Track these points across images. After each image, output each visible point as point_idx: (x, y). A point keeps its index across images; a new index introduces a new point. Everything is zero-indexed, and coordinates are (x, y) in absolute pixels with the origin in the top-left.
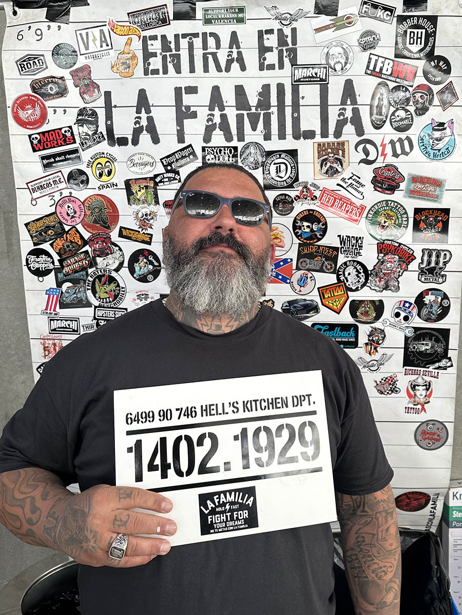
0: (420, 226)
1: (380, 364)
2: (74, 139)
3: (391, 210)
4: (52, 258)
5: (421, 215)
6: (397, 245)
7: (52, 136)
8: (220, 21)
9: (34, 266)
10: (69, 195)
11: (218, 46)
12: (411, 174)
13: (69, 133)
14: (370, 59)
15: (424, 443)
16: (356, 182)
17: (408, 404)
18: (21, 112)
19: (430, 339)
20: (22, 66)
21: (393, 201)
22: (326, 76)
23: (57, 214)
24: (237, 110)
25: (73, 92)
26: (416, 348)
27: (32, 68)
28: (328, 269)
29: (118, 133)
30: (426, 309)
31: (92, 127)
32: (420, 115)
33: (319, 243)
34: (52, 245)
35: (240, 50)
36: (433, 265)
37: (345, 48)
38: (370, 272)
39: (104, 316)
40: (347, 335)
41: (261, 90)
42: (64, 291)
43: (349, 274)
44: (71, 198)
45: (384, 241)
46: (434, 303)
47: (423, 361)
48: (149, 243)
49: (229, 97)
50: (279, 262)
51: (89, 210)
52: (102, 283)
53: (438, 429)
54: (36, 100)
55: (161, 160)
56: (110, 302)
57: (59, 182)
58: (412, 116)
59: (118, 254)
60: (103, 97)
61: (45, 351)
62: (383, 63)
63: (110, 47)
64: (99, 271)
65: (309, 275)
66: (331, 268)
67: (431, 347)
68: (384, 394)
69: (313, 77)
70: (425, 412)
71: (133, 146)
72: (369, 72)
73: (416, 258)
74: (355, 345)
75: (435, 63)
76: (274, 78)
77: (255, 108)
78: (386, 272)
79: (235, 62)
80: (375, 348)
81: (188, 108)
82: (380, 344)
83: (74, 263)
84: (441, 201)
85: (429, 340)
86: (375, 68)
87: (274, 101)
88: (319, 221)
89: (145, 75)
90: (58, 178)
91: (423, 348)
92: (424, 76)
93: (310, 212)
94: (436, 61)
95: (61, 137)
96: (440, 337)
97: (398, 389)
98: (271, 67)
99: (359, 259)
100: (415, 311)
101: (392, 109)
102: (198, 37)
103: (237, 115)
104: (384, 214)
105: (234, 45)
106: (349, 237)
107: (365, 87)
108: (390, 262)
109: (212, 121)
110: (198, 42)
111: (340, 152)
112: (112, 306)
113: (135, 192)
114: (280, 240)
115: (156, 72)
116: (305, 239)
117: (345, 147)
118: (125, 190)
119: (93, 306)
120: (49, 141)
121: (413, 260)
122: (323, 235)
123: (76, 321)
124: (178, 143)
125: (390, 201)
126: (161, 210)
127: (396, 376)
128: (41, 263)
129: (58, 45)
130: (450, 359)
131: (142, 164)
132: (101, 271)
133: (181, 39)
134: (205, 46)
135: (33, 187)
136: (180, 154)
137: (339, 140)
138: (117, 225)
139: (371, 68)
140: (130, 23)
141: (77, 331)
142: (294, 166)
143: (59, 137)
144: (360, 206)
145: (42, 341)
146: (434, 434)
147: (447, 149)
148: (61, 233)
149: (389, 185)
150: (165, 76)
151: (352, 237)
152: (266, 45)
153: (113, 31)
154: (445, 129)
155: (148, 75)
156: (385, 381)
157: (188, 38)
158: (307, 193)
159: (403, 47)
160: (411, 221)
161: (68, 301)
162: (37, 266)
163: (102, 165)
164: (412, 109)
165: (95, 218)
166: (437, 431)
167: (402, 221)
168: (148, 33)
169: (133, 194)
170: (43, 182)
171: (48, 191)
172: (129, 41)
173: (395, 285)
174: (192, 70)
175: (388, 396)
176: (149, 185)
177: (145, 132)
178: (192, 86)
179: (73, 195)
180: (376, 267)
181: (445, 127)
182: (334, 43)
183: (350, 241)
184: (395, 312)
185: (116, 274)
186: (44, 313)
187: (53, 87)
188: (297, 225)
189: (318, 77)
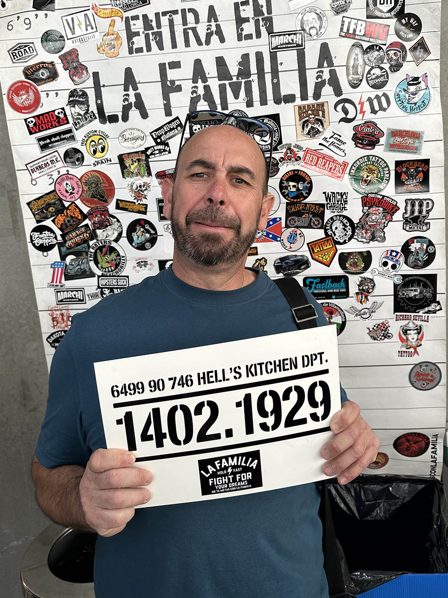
0: (402, 178)
1: (372, 311)
2: (67, 120)
3: (373, 164)
4: (54, 233)
5: (402, 167)
6: (381, 197)
7: (47, 118)
9: (38, 242)
10: (66, 173)
11: (197, 21)
12: (390, 129)
13: (62, 114)
14: (343, 21)
15: (418, 384)
16: (338, 141)
17: (401, 348)
18: (15, 98)
19: (419, 285)
20: (14, 54)
21: (374, 156)
22: (302, 41)
23: (56, 192)
24: (219, 80)
25: (63, 74)
26: (405, 294)
27: (24, 56)
28: (316, 225)
29: (108, 111)
30: (412, 257)
31: (83, 106)
32: (395, 71)
33: (306, 201)
34: (53, 221)
35: (218, 23)
36: (416, 214)
37: (319, 13)
38: (356, 225)
39: (107, 284)
40: (338, 286)
41: (241, 60)
42: (68, 264)
43: (336, 228)
44: (68, 175)
45: (368, 194)
46: (420, 250)
47: (412, 307)
48: (145, 213)
49: (211, 69)
50: (269, 222)
51: (86, 185)
52: (103, 254)
53: (431, 370)
54: (29, 85)
55: (151, 133)
56: (112, 271)
57: (56, 161)
58: (387, 73)
59: (116, 225)
60: (91, 79)
61: (53, 321)
62: (356, 24)
63: (95, 30)
64: (100, 243)
65: (299, 232)
66: (319, 224)
67: (420, 292)
68: (377, 340)
69: (289, 43)
70: (418, 354)
71: (124, 122)
72: (343, 34)
73: (399, 209)
74: (346, 295)
75: (405, 20)
76: (251, 47)
77: (236, 77)
78: (371, 224)
79: (214, 35)
80: (366, 297)
81: (173, 82)
82: (370, 293)
83: (76, 237)
84: (421, 153)
85: (417, 285)
86: (348, 30)
87: (253, 69)
88: (304, 180)
89: (130, 54)
90: (55, 158)
91: (412, 294)
92: (396, 34)
93: (295, 172)
94: (407, 19)
95: (55, 118)
96: (428, 282)
97: (390, 335)
98: (249, 37)
99: (345, 213)
100: (402, 259)
101: (368, 68)
102: (178, 14)
103: (219, 85)
104: (366, 169)
105: (213, 19)
106: (334, 193)
107: (341, 49)
108: (375, 214)
109: (196, 93)
110: (178, 19)
111: (320, 113)
112: (114, 274)
113: (128, 166)
115: (140, 50)
116: (292, 198)
117: (324, 108)
118: (119, 165)
119: (96, 276)
120: (45, 124)
121: (396, 210)
122: (309, 194)
123: (82, 291)
124: (166, 116)
125: (371, 155)
126: (154, 181)
127: (388, 322)
128: (45, 238)
129: (46, 32)
130: (439, 303)
131: (133, 139)
132: (102, 243)
133: (161, 17)
134: (185, 22)
135: (32, 168)
136: (168, 126)
137: (319, 101)
138: (113, 197)
139: (345, 30)
140: (112, 6)
141: (83, 301)
142: (277, 130)
143: (53, 118)
144: (343, 163)
145: (50, 312)
146: (428, 375)
147: (423, 102)
148: (61, 209)
149: (369, 141)
150: (149, 53)
151: (337, 193)
152: (242, 16)
153: (97, 15)
154: (420, 83)
155: (133, 53)
156: (377, 327)
157: (168, 15)
158: (291, 155)
159: (374, 8)
160: (393, 173)
161: (73, 272)
162: (41, 242)
163: (95, 142)
164: (386, 66)
165: (93, 193)
166: (430, 372)
167: (384, 174)
168: (130, 14)
169: (127, 167)
170: (41, 162)
171: (46, 170)
172: (112, 23)
173: (381, 236)
174: (174, 46)
175: (381, 341)
176: (141, 158)
177: (133, 108)
178: (175, 61)
179: (69, 173)
180: (362, 220)
181: (419, 81)
182: (308, 9)
183: (335, 196)
184: (383, 261)
185: (116, 244)
186: (50, 286)
187: (44, 72)
188: (284, 185)
189: (294, 44)
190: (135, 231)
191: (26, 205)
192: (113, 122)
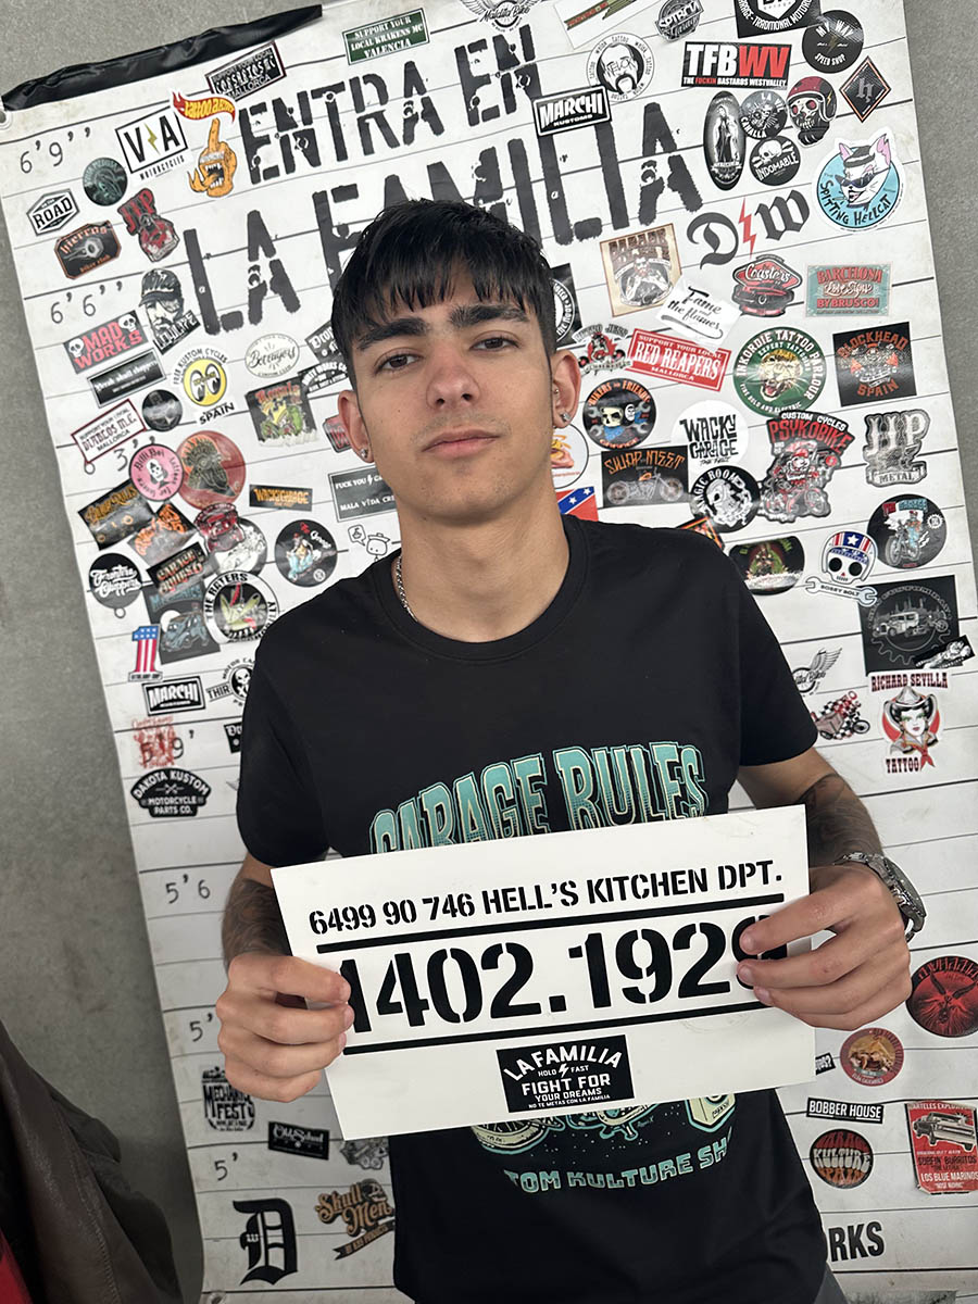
1: (814, 673)
3: (784, 348)
4: (135, 568)
5: (850, 345)
6: (810, 417)
8: (381, 50)
9: (104, 589)
10: (150, 442)
11: (383, 97)
12: (814, 267)
13: (133, 324)
14: (688, 54)
16: (702, 306)
17: (891, 751)
19: (916, 605)
20: (38, 218)
21: (785, 329)
22: (604, 107)
23: (133, 483)
25: (128, 242)
26: (888, 628)
27: (55, 218)
28: (671, 496)
29: (222, 307)
30: (894, 542)
31: (171, 304)
32: (812, 141)
33: (645, 444)
34: (131, 543)
36: (893, 446)
37: (633, 45)
38: (760, 486)
41: (480, 164)
42: (165, 630)
43: (717, 497)
44: (154, 447)
45: (780, 415)
46: (909, 526)
47: (906, 655)
48: (308, 508)
50: (568, 499)
51: (190, 463)
55: (307, 340)
56: (251, 635)
57: (128, 422)
58: (795, 149)
59: (254, 539)
60: (182, 244)
61: (144, 751)
62: (716, 54)
63: (182, 146)
64: (224, 579)
66: (677, 492)
67: (920, 620)
68: (835, 738)
69: (577, 114)
70: (931, 763)
71: (253, 325)
72: (690, 81)
73: (853, 438)
76: (496, 134)
78: (794, 478)
79: (421, 121)
81: (343, 228)
83: (177, 572)
84: (888, 309)
85: (913, 606)
86: (700, 70)
87: (507, 177)
88: (636, 401)
89: (253, 182)
90: (126, 414)
91: (903, 627)
92: (808, 60)
93: (615, 385)
95: (120, 333)
96: (935, 596)
97: (862, 724)
98: (492, 113)
99: (733, 461)
100: (871, 549)
101: (751, 143)
102: (344, 90)
104: (772, 360)
105: (414, 89)
106: (704, 420)
107: (687, 114)
108: (801, 455)
110: (344, 100)
111: (659, 250)
113: (267, 413)
114: (561, 455)
115: (272, 172)
116: (612, 442)
117: (666, 238)
120: (101, 348)
122: (649, 429)
123: (195, 682)
125: (779, 329)
126: (322, 438)
127: (856, 696)
128: (118, 580)
129: (91, 165)
130: (965, 641)
131: (274, 357)
132: (228, 580)
133: (312, 101)
134: (359, 104)
135: (85, 440)
137: (653, 225)
138: (244, 482)
139: (693, 71)
140: (213, 92)
141: (199, 703)
142: (569, 299)
143: (116, 335)
144: (718, 353)
145: (137, 733)
147: (884, 198)
149: (770, 298)
150: (291, 175)
151: (711, 419)
152: (475, 75)
153: (184, 116)
154: (872, 157)
155: (259, 181)
156: (832, 709)
157: (325, 95)
158: (602, 348)
159: (752, 13)
160: (831, 361)
161: (175, 646)
162: (110, 588)
163: (200, 374)
164: (791, 133)
165: (202, 478)
167: (812, 366)
168: (247, 103)
169: (265, 417)
170: (101, 426)
171: (111, 441)
172: (215, 127)
173: (820, 502)
174: (342, 154)
175: (845, 740)
176: (291, 393)
177: (270, 293)
178: (345, 184)
179: (156, 442)
180: (772, 472)
181: (871, 154)
182: (609, 41)
183: (707, 427)
184: (829, 560)
185: (257, 579)
186: (133, 677)
187: (93, 244)
188: (593, 416)
189: (587, 114)
190: (292, 546)
191: (78, 516)
192: (232, 329)
